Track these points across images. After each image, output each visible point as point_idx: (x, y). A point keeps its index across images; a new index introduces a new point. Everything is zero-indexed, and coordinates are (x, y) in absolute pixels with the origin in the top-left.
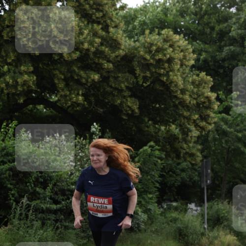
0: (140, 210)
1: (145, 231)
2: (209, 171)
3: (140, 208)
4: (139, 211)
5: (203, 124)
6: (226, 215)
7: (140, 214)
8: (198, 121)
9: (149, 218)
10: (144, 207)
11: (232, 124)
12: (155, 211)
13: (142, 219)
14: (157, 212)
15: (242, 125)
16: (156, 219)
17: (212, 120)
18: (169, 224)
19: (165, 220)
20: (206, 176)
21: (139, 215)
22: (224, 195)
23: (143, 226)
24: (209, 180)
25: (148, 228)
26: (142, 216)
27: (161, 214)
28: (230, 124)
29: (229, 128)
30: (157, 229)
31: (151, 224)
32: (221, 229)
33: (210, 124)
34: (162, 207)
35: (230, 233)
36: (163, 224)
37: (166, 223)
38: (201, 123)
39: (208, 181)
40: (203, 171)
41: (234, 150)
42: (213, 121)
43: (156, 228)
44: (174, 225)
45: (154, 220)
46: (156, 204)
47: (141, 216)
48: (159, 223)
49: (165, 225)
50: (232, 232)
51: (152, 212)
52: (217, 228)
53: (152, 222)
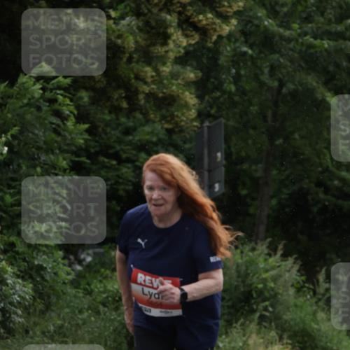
0: (9, 269)
1: (27, 332)
2: (219, 155)
3: (11, 264)
4: (6, 272)
5: (207, 18)
6: (272, 285)
7: (9, 281)
8: (190, 10)
9: (39, 294)
10: (24, 260)
11: (289, 15)
12: (56, 274)
13: (16, 296)
14: (63, 275)
15: (322, 20)
16: (58, 298)
17: (230, 6)
18: (98, 313)
19: (86, 301)
20: (209, 171)
21: (7, 285)
22: (262, 228)
23: (18, 319)
24: (219, 182)
25: (35, 324)
26: (18, 287)
27: (75, 283)
28: (286, 14)
29: (280, 26)
30: (61, 327)
31: (43, 313)
32: (253, 327)
33: (225, 18)
34: (80, 262)
35: (281, 338)
36: (81, 312)
37: (89, 308)
38: (201, 17)
39: (217, 187)
40: (202, 155)
41: (294, 94)
42: (235, 9)
43: (59, 322)
44: (114, 315)
45: (53, 299)
46: (61, 253)
47: (13, 288)
48: (67, 310)
49: (85, 315)
50: (285, 336)
51: (48, 278)
52: (242, 325)
53: (48, 307)
